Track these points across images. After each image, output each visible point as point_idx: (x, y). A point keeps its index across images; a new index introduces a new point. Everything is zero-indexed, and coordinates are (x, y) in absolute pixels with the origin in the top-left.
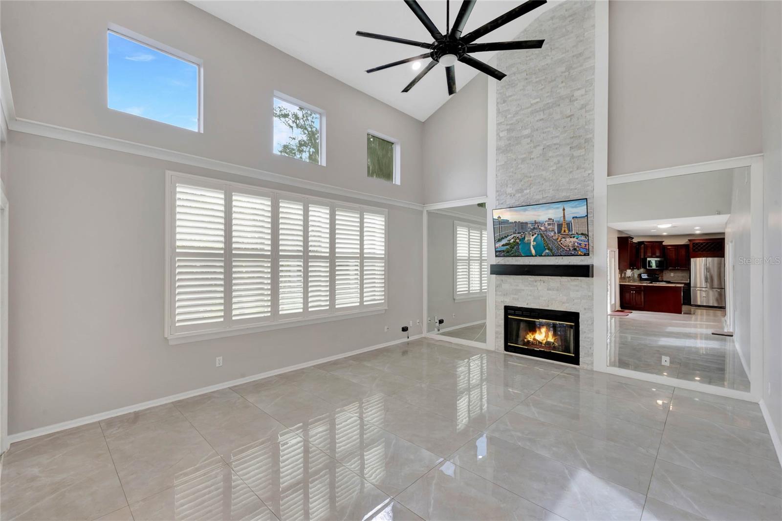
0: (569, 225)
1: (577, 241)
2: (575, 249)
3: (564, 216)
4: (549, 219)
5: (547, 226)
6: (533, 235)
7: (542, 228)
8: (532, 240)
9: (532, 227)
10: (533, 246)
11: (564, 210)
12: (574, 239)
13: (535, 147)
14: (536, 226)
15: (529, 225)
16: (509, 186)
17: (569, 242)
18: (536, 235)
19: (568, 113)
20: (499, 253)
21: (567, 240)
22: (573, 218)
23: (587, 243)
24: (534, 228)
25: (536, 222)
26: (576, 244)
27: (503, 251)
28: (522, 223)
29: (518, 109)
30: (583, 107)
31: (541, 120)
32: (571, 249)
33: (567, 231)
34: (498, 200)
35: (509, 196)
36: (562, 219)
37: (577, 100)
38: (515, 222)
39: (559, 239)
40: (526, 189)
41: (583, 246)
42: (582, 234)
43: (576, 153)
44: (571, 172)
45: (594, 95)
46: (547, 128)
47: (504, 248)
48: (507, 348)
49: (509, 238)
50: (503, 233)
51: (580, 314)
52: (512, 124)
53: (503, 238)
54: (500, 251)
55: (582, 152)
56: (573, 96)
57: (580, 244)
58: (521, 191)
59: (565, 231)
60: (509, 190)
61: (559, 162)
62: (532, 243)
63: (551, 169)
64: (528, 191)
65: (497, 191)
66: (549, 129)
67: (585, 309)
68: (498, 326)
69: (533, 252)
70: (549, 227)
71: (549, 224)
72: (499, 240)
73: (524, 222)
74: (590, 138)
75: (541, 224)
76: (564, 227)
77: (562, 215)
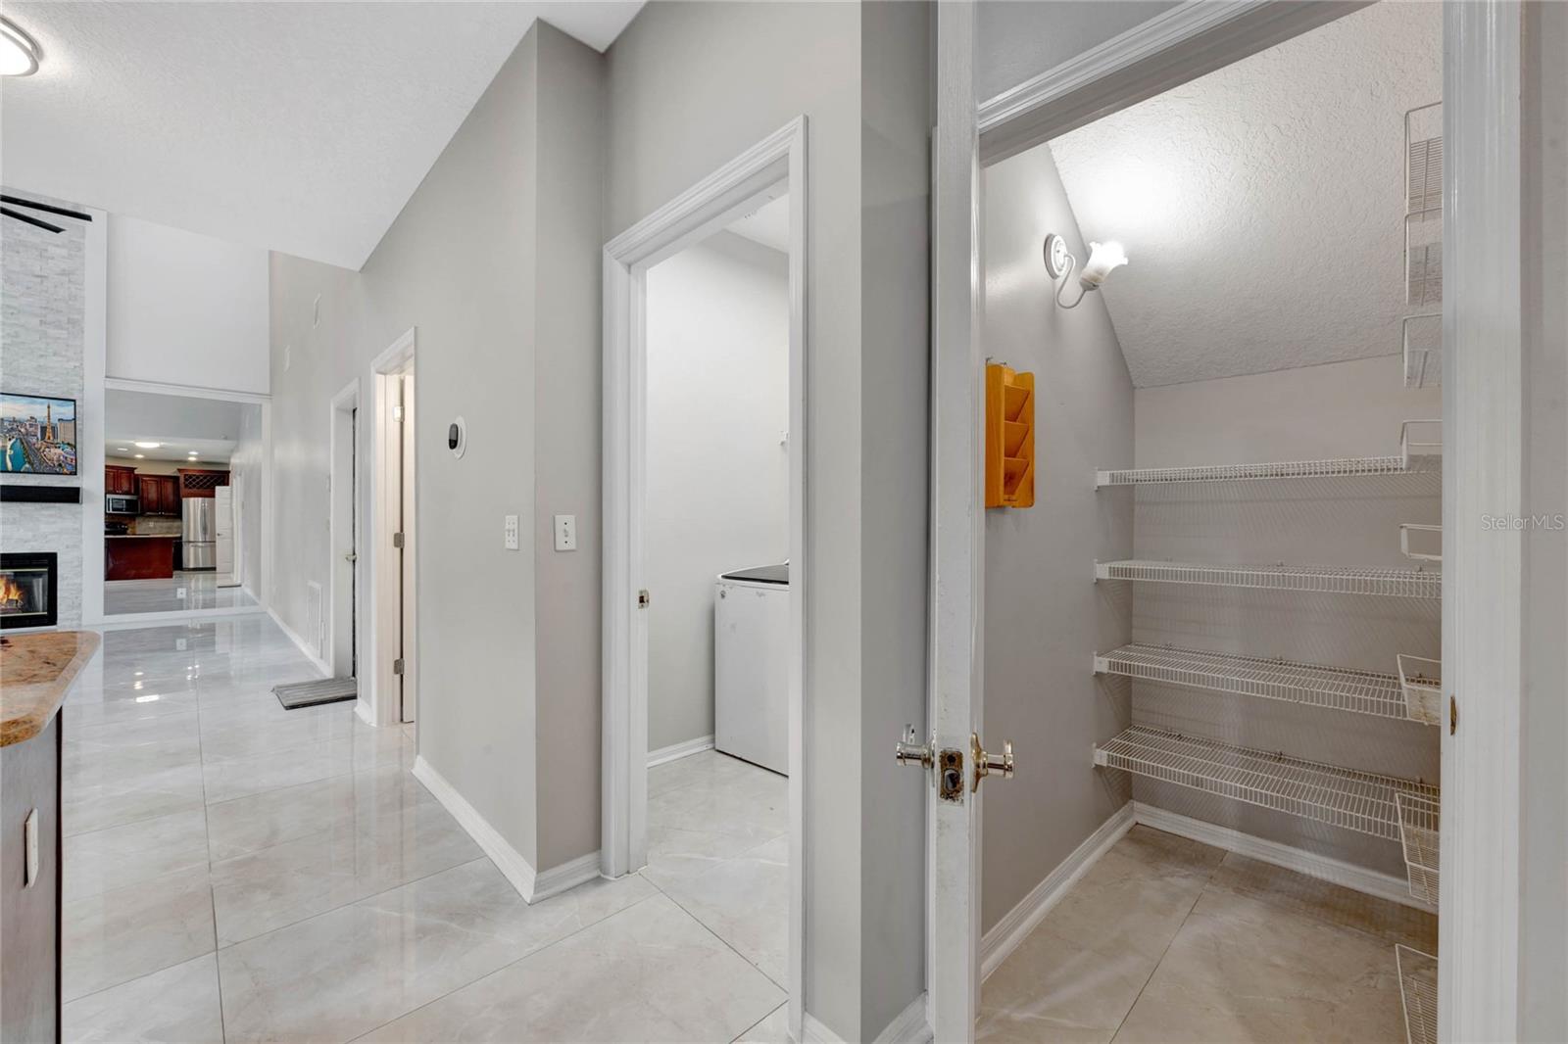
0: (54, 428)
1: (63, 453)
2: (60, 465)
3: (49, 416)
4: (32, 418)
5: (28, 427)
6: (10, 440)
7: (23, 430)
8: (9, 447)
9: (9, 427)
10: (10, 456)
11: (49, 407)
12: (59, 451)
14: (15, 426)
15: (6, 424)
17: (54, 453)
18: (14, 440)
21: (52, 450)
22: (59, 420)
23: (74, 458)
24: (13, 429)
25: (14, 421)
26: (60, 457)
32: (56, 464)
33: (52, 439)
36: (46, 419)
39: (41, 448)
41: (69, 461)
42: (68, 444)
51: (58, 555)
55: (64, 334)
57: (66, 458)
59: (50, 439)
67: (65, 549)
70: (31, 429)
71: (31, 426)
74: (78, 320)
75: (21, 423)
76: (49, 433)
77: (46, 415)
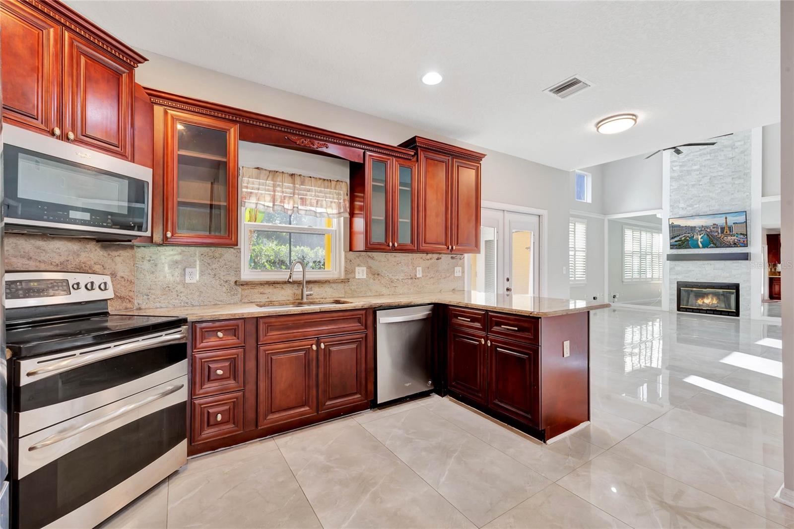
0: (730, 227)
1: (737, 238)
2: (735, 243)
3: (726, 222)
4: (714, 224)
5: (711, 229)
6: (700, 235)
7: (708, 230)
9: (699, 230)
11: (726, 218)
12: (735, 237)
13: (703, 177)
14: (703, 229)
15: (697, 228)
16: (681, 202)
19: (731, 156)
20: (672, 246)
21: (729, 238)
22: (734, 223)
23: (745, 239)
24: (702, 230)
25: (703, 226)
26: (736, 240)
27: (676, 245)
28: (692, 227)
29: (689, 152)
30: (742, 152)
31: (707, 160)
32: (732, 243)
33: (728, 232)
34: (671, 212)
35: (681, 209)
36: (725, 224)
37: (737, 148)
38: (686, 226)
39: (722, 237)
40: (696, 205)
41: (742, 241)
42: (741, 234)
43: (737, 182)
44: (732, 194)
45: (751, 145)
46: (713, 165)
47: (677, 243)
48: (679, 309)
49: (680, 237)
50: (676, 233)
51: (740, 284)
52: (684, 162)
53: (675, 237)
54: (673, 245)
55: (742, 181)
56: (734, 145)
57: (740, 241)
58: (691, 205)
59: (727, 232)
60: (682, 205)
61: (723, 187)
62: (700, 240)
63: (717, 192)
64: (697, 206)
65: (670, 206)
66: (715, 166)
67: (744, 281)
68: (671, 295)
69: (701, 245)
70: (713, 229)
71: (713, 228)
72: (672, 238)
73: (693, 226)
74: (749, 172)
75: (707, 227)
76: (726, 230)
77: (725, 222)
